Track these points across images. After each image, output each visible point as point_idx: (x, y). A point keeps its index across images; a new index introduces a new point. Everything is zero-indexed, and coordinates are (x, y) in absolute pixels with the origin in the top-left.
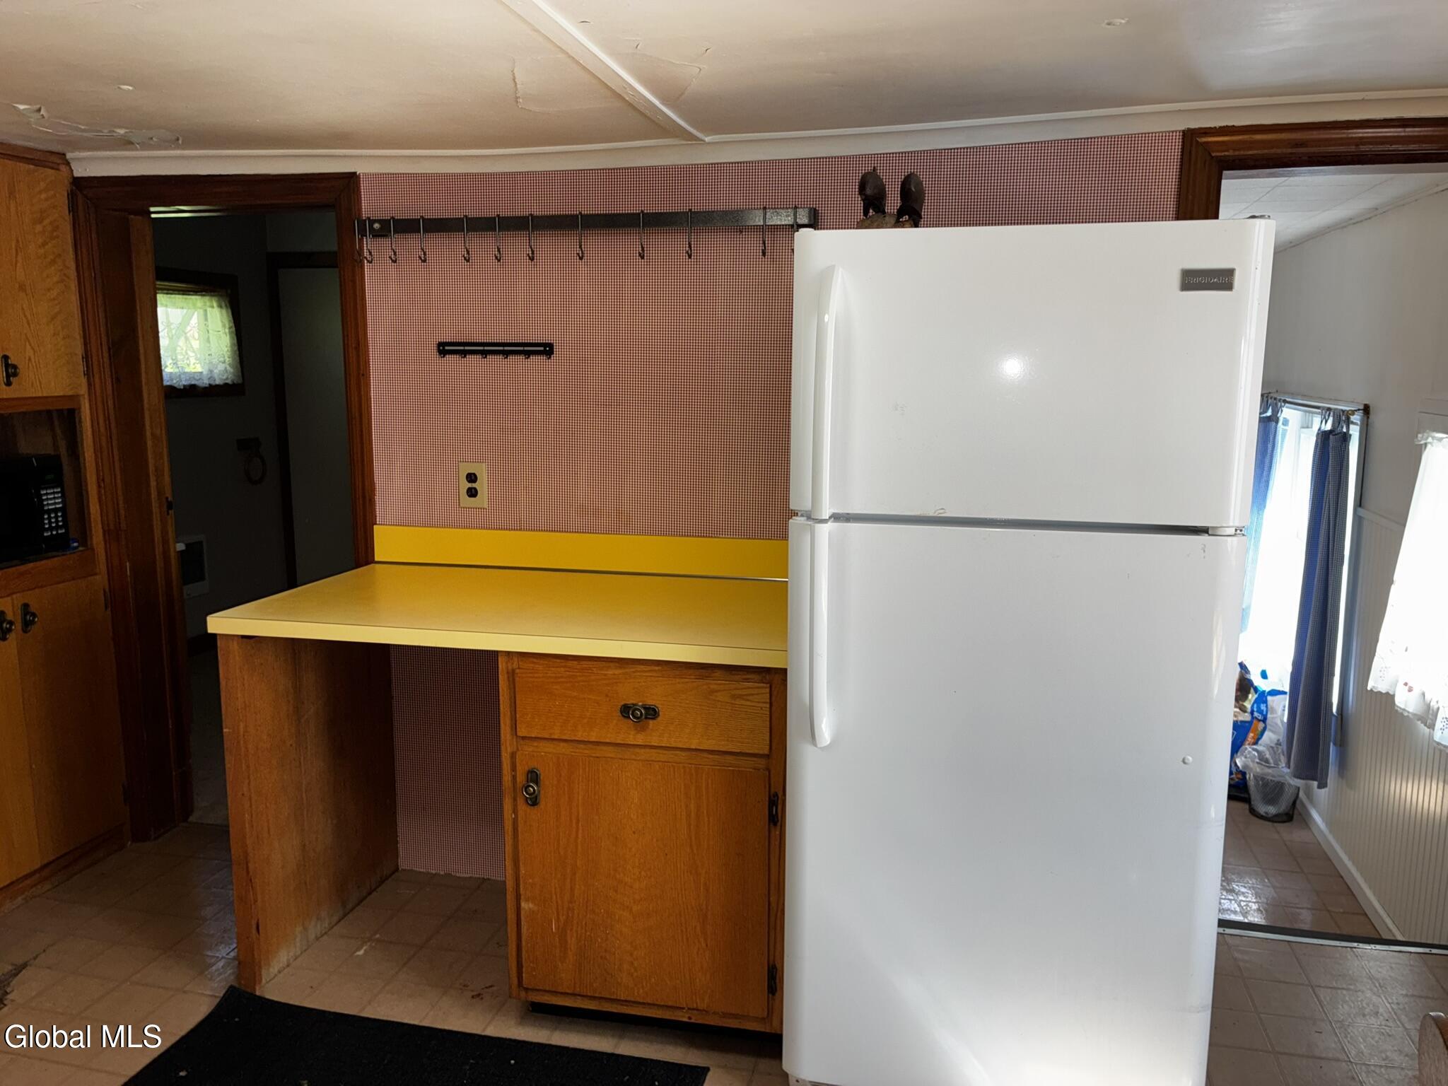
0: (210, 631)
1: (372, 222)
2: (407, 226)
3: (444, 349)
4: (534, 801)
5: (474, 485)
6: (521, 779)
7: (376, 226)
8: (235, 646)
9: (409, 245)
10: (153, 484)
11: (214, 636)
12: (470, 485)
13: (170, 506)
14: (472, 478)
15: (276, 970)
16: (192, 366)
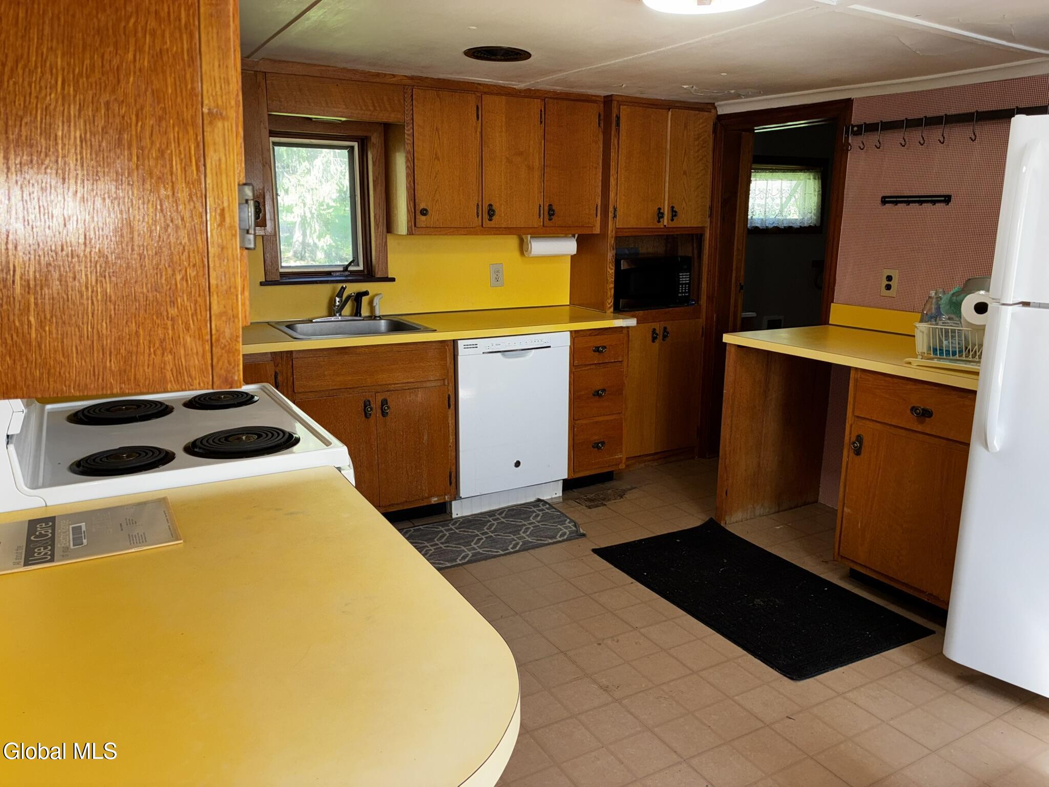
0: (724, 341)
1: (853, 126)
2: (871, 128)
3: (885, 201)
4: (858, 452)
5: (890, 283)
6: (853, 439)
7: (855, 129)
8: (733, 350)
9: (872, 139)
10: (734, 275)
11: (726, 344)
12: (887, 283)
13: (742, 287)
14: (889, 278)
15: (735, 521)
16: (791, 215)
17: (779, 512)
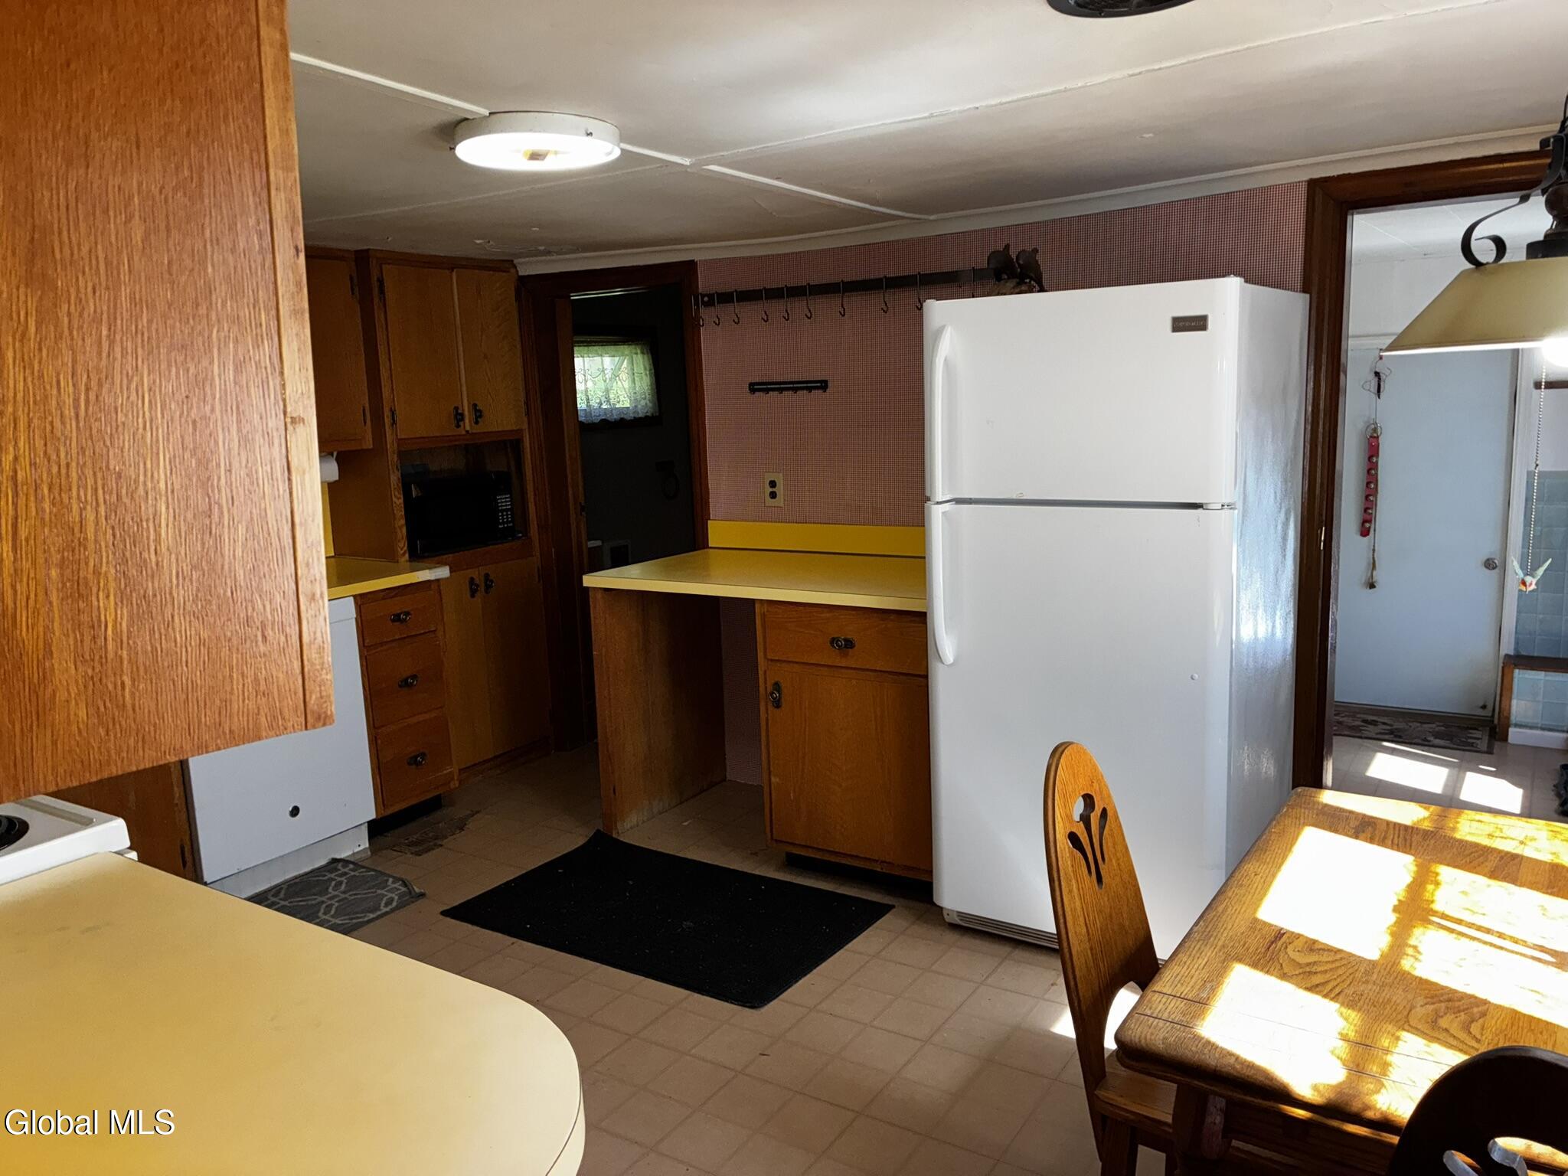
0: (585, 585)
1: (703, 296)
2: (725, 298)
3: (753, 388)
4: (777, 704)
5: (774, 490)
6: (769, 689)
7: (706, 299)
8: (599, 595)
9: (728, 311)
10: (570, 492)
11: (588, 588)
12: (771, 490)
13: (583, 509)
14: (773, 484)
15: (629, 826)
16: (621, 403)
17: (681, 803)
